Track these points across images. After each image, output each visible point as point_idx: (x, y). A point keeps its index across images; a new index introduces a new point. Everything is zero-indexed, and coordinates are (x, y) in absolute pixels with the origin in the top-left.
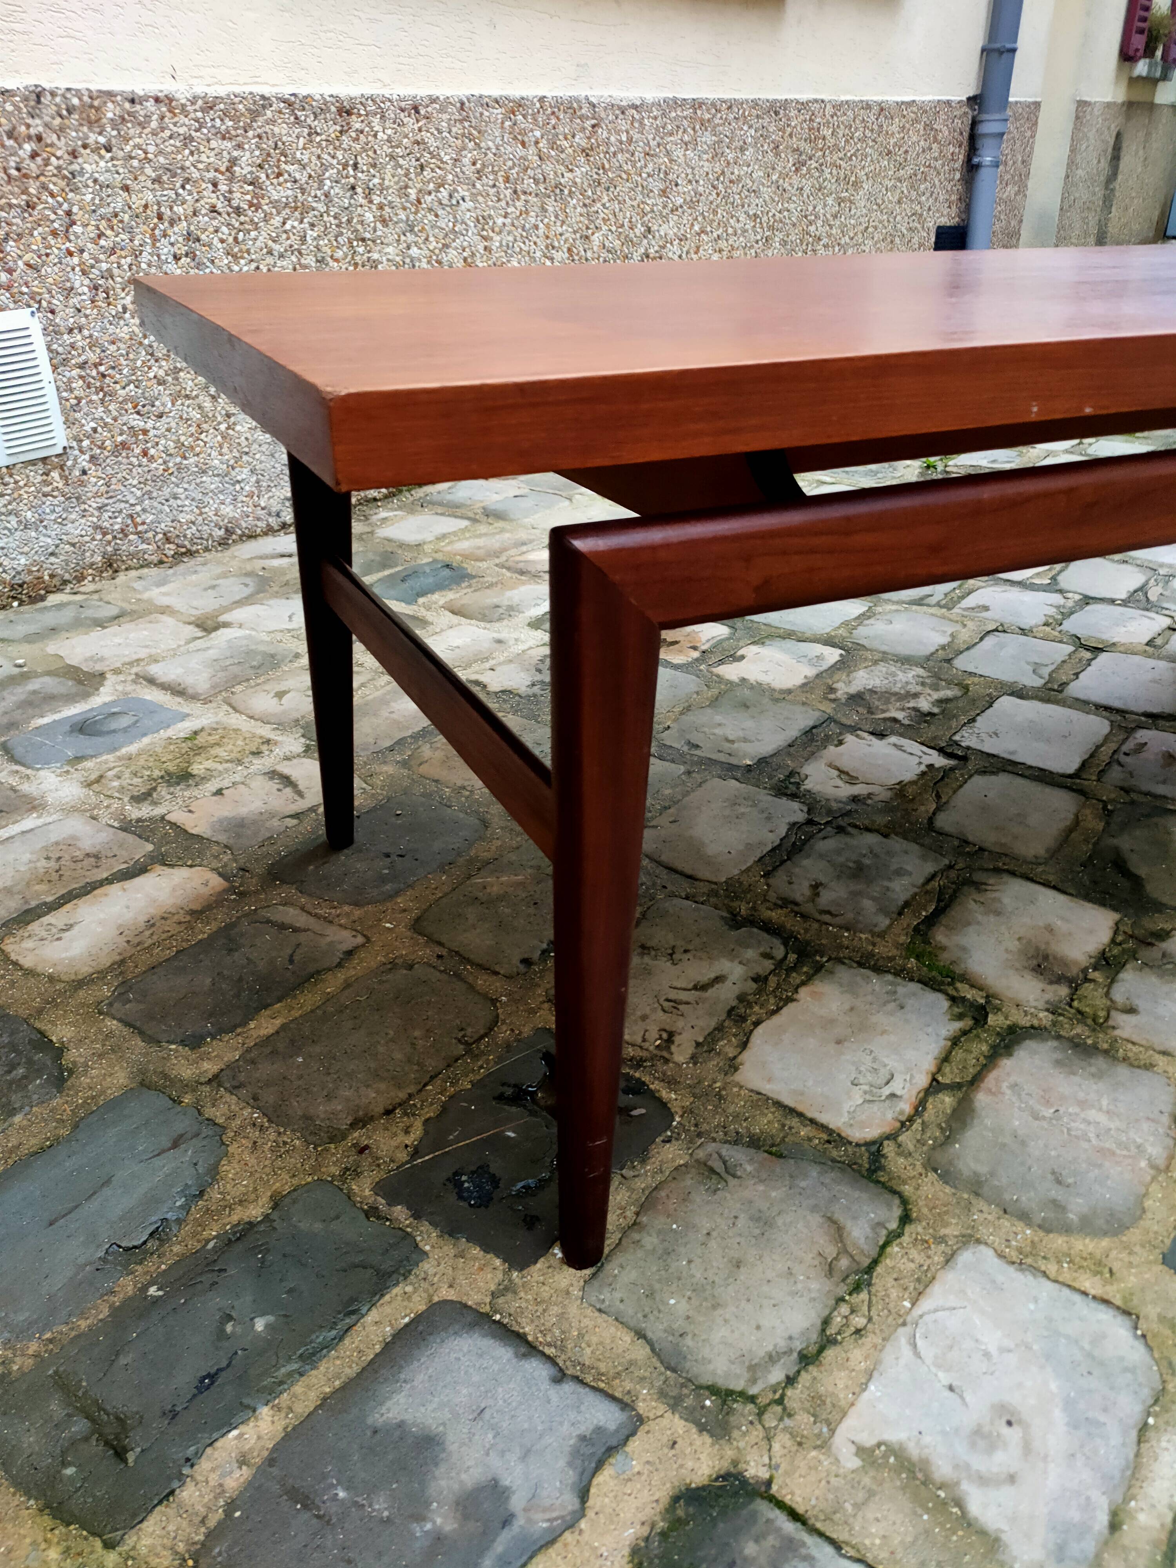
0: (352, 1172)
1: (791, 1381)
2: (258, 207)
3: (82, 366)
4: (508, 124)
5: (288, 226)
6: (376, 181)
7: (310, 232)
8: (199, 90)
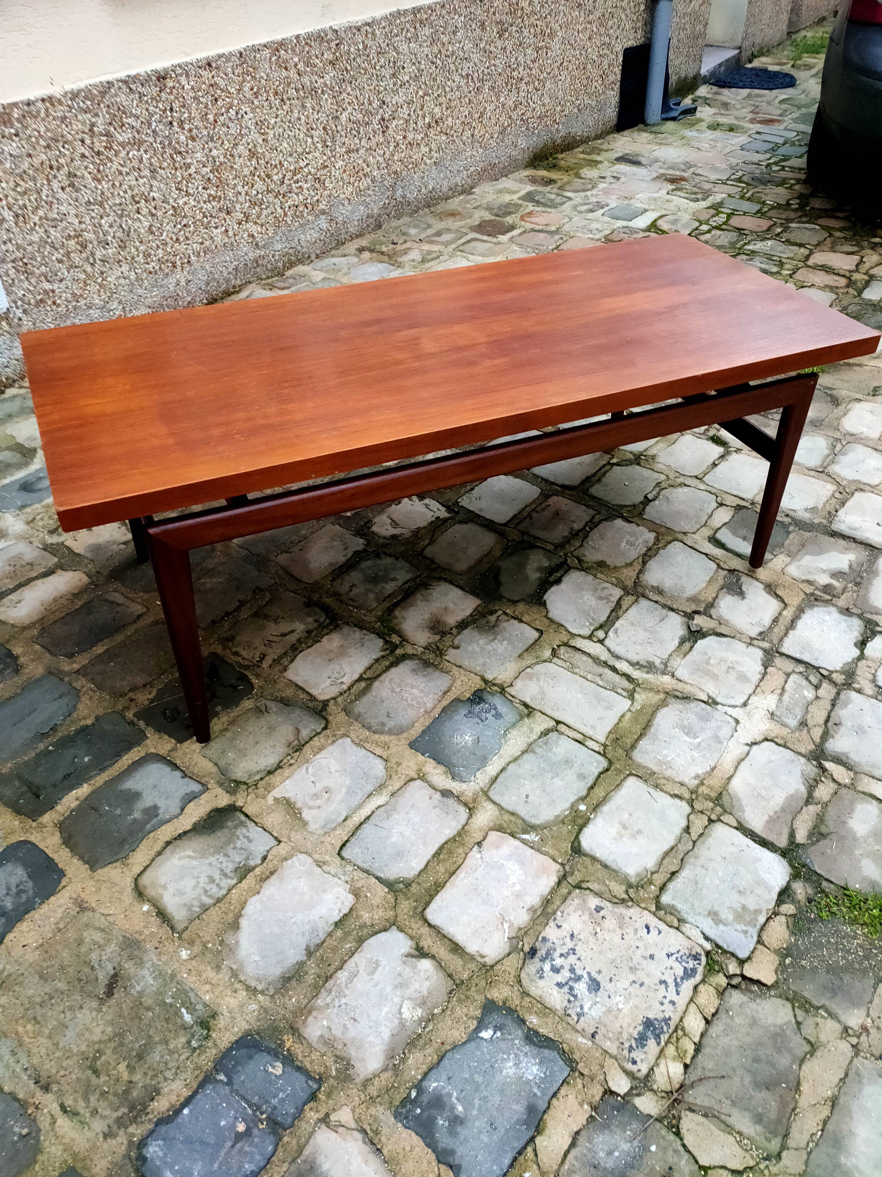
0: (127, 708)
1: (262, 779)
2: (110, 148)
3: (13, 261)
4: (274, 58)
5: (131, 156)
6: (186, 115)
7: (144, 156)
8: (68, 87)
